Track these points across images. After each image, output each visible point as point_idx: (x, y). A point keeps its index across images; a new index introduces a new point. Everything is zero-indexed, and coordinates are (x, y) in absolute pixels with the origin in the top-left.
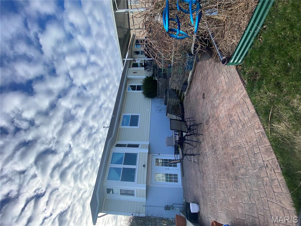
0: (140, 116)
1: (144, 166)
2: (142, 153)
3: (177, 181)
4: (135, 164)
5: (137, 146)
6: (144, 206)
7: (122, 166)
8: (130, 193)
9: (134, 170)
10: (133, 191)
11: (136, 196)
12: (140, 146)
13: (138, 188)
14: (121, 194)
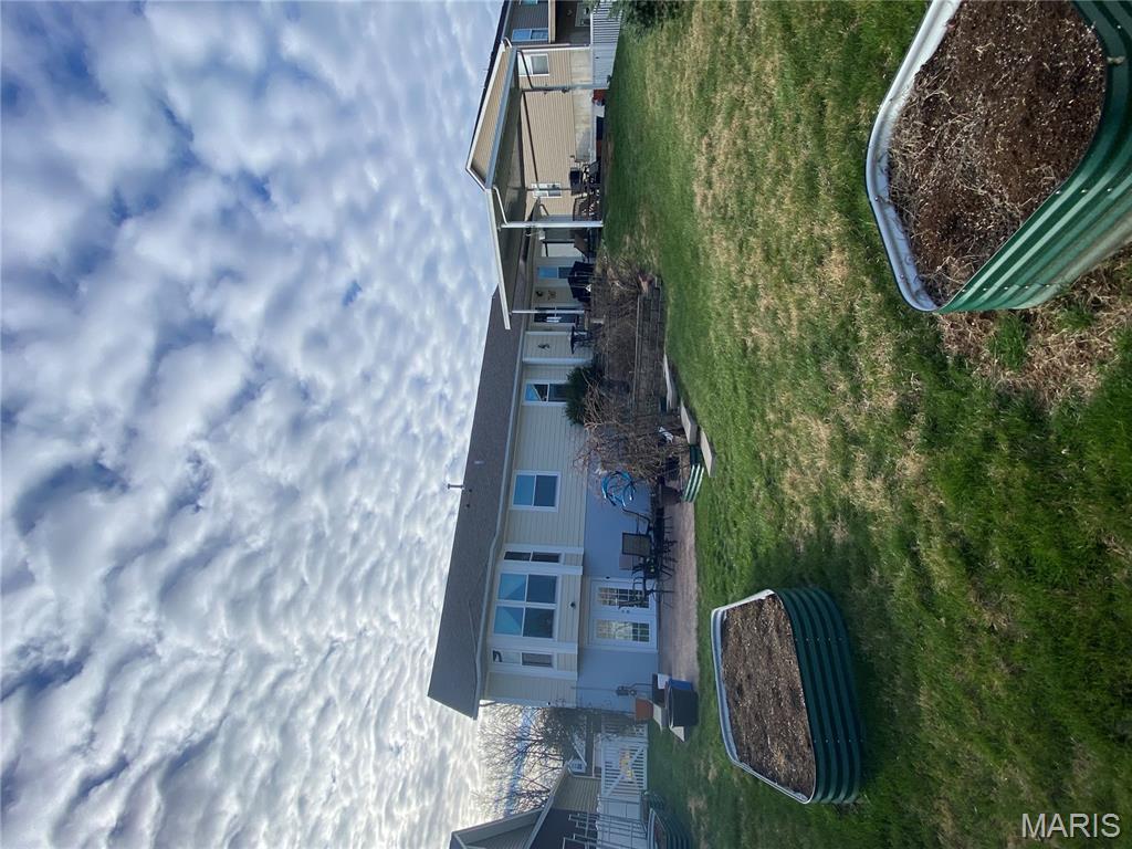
0: (559, 479)
1: (573, 605)
2: (567, 575)
3: (646, 640)
4: (552, 600)
5: (554, 558)
6: (573, 688)
7: (524, 604)
8: (544, 661)
9: (551, 614)
10: (550, 657)
11: (555, 666)
12: (562, 559)
13: (562, 651)
14: (524, 663)
